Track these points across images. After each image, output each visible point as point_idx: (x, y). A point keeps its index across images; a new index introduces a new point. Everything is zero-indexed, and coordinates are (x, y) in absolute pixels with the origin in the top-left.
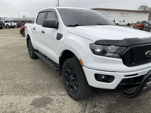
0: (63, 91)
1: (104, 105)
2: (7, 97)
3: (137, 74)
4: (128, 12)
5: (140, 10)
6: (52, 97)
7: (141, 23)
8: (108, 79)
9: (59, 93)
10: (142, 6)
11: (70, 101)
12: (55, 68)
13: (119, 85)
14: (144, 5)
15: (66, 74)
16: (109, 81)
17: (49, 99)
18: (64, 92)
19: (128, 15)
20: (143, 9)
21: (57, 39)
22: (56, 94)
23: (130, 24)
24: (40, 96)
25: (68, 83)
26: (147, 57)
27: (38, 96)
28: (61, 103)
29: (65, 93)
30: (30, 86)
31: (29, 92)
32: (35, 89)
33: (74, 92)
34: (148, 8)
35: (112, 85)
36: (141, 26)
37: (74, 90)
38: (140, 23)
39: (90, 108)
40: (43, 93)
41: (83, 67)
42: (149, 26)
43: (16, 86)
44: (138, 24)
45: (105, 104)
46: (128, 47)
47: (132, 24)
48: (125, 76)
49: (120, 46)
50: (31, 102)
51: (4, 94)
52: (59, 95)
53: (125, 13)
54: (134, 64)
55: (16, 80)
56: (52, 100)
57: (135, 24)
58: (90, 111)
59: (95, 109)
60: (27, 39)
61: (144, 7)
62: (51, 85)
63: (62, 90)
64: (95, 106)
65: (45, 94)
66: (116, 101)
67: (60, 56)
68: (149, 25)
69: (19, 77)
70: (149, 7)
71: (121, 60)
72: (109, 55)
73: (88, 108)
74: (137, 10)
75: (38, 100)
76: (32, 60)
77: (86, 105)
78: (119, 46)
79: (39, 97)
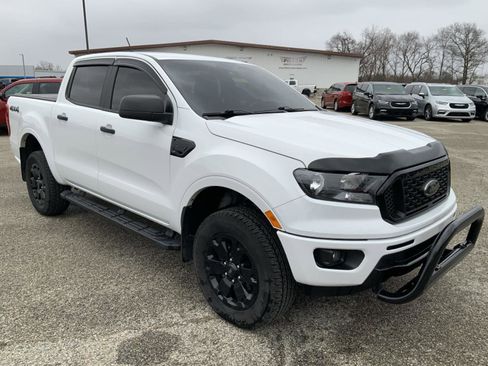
0: (197, 308)
1: (326, 333)
2: (25, 349)
3: (412, 241)
4: (301, 56)
5: (335, 50)
6: (172, 331)
7: (342, 89)
8: (345, 260)
9: (190, 315)
10: (338, 38)
11: (230, 335)
12: (162, 240)
13: (374, 273)
14: (342, 34)
15: (210, 257)
16: (347, 263)
17: (165, 337)
18: (203, 312)
19: (304, 65)
20: (340, 46)
21: (172, 154)
22: (181, 321)
23: (309, 91)
24: (133, 331)
25: (215, 284)
26: (426, 197)
27: (126, 332)
28: (209, 342)
29: (207, 314)
30: (87, 305)
31: (93, 325)
32: (107, 314)
33: (243, 306)
34: (353, 42)
35: (357, 276)
36: (343, 98)
37: (242, 300)
38: (339, 90)
39: (291, 345)
40: (138, 322)
41: (278, 232)
42: (366, 97)
43: (37, 313)
44: (336, 92)
45: (326, 329)
46: (390, 175)
47: (315, 92)
48: (389, 248)
49: (371, 174)
50: (116, 353)
51: (7, 340)
52: (192, 321)
53: (294, 58)
54: (403, 215)
55: (24, 292)
56: (177, 338)
57: (326, 91)
58: (296, 354)
59: (308, 347)
60: (21, 149)
61: (344, 41)
62: (154, 295)
63: (194, 308)
64: (305, 338)
65: (148, 324)
66: (351, 316)
67: (186, 205)
68: (367, 94)
69: (30, 280)
70: (357, 41)
71: (376, 208)
72: (347, 196)
73: (287, 346)
74: (324, 48)
75: (133, 343)
76: (47, 220)
77: (279, 338)
78: (365, 173)
79: (131, 336)
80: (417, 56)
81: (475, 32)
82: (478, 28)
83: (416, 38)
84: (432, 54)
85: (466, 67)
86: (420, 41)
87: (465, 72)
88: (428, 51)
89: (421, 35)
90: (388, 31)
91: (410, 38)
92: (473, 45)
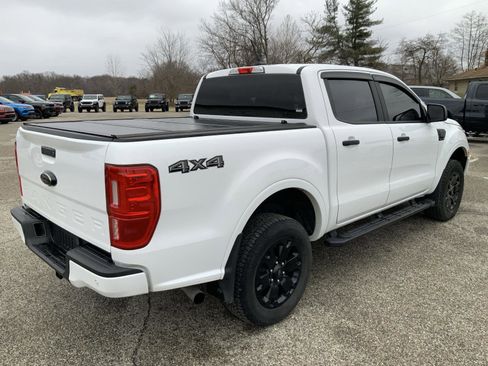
21: (439, 140)
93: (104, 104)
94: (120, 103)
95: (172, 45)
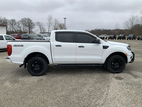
41: (127, 56)
80: (16, 26)
81: (30, 20)
82: (31, 19)
83: (15, 21)
84: (20, 25)
85: (29, 29)
86: (16, 22)
87: (30, 30)
88: (19, 24)
89: (16, 20)
90: (5, 18)
91: (13, 21)
92: (30, 24)
93: (107, 37)
94: (110, 37)
95: (133, 19)
